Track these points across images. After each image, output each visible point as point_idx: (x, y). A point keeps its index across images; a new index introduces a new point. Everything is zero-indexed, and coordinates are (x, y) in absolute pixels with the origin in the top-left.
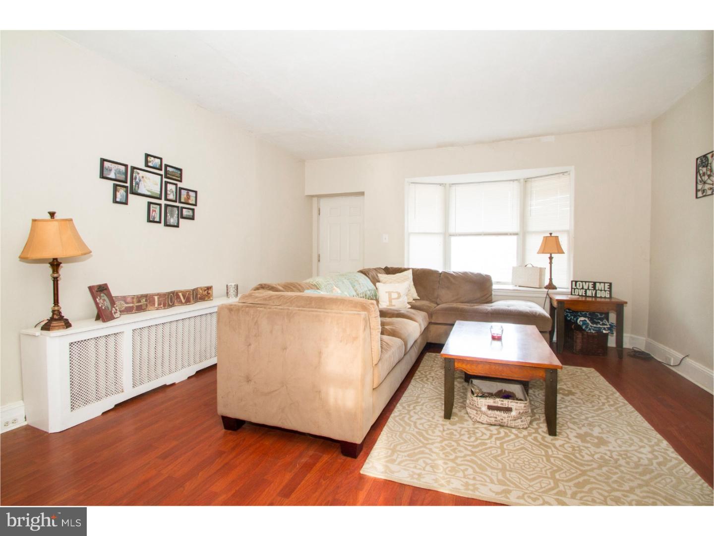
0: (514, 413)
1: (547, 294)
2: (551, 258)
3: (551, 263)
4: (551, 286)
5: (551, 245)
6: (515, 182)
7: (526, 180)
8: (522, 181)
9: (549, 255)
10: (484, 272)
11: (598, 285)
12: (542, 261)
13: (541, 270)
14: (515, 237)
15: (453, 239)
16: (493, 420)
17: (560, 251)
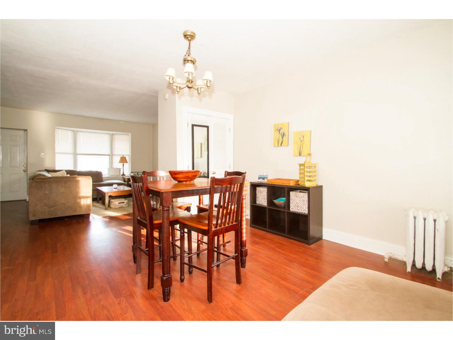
0: (125, 203)
1: (123, 177)
2: (123, 165)
3: (123, 166)
4: (123, 175)
5: (123, 160)
6: (108, 135)
7: (112, 134)
8: (111, 134)
9: (122, 164)
10: (99, 170)
11: (139, 173)
12: (120, 166)
13: (120, 169)
14: (108, 156)
15: (79, 156)
16: (120, 206)
17: (126, 162)
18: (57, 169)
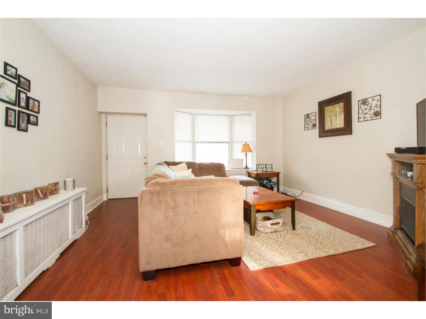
0: (280, 225)
1: (247, 172)
2: (246, 154)
3: (246, 157)
4: (246, 167)
5: (246, 148)
6: (227, 116)
7: (232, 116)
8: (230, 116)
9: (245, 153)
10: (221, 163)
11: (267, 165)
12: (242, 156)
13: (242, 160)
14: (227, 144)
15: (197, 144)
16: (273, 230)
17: (251, 151)
18: (177, 160)
